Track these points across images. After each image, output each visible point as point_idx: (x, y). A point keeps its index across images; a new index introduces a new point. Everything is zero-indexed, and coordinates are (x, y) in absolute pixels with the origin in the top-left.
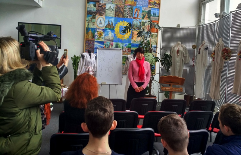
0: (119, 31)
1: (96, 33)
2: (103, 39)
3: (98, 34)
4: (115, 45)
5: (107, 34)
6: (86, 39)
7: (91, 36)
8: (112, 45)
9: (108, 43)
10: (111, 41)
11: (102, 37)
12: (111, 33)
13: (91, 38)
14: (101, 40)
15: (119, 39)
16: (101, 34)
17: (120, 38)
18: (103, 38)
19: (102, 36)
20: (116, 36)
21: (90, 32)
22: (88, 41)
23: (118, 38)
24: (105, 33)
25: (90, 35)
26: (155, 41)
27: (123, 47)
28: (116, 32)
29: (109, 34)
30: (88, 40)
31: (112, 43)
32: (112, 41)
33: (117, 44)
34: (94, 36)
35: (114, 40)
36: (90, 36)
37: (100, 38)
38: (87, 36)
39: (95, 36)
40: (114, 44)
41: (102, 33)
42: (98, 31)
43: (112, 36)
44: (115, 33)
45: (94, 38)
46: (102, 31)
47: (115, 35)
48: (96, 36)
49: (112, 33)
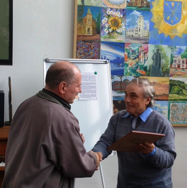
0: (162, 14)
1: (103, 20)
2: (123, 36)
3: (110, 23)
4: (154, 51)
5: (132, 24)
6: (78, 36)
7: (91, 30)
8: (146, 51)
9: (135, 46)
10: (143, 41)
11: (119, 31)
12: (142, 21)
13: (91, 34)
14: (118, 39)
15: (162, 34)
16: (116, 23)
17: (166, 34)
18: (121, 34)
19: (121, 27)
20: (155, 27)
21: (89, 17)
22: (84, 41)
23: (160, 32)
24: (127, 20)
25: (89, 25)
27: (172, 57)
28: (155, 18)
29: (137, 24)
30: (84, 39)
31: (144, 46)
32: (146, 41)
33: (158, 50)
34: (98, 30)
35: (150, 38)
36: (89, 29)
37: (116, 34)
38: (79, 29)
39: (102, 28)
40: (152, 48)
41: (120, 20)
42: (109, 16)
43: (145, 28)
44: (152, 20)
45: (99, 32)
46: (118, 15)
47: (152, 24)
48: (104, 27)
49: (145, 19)
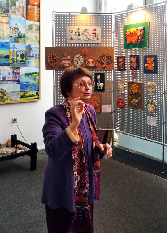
26: (36, 37)
